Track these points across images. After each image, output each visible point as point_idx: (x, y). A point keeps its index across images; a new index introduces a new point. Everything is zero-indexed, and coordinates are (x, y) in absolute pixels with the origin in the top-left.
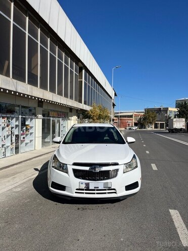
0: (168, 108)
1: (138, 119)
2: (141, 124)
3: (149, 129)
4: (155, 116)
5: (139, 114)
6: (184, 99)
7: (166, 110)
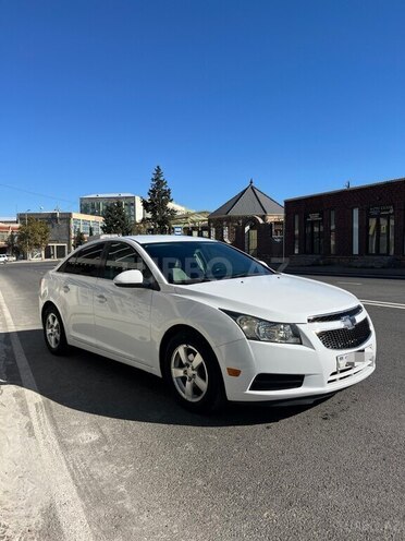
0: (70, 214)
1: (6, 238)
2: (14, 248)
3: (35, 260)
4: (46, 231)
5: (8, 225)
6: (117, 195)
7: (67, 217)
